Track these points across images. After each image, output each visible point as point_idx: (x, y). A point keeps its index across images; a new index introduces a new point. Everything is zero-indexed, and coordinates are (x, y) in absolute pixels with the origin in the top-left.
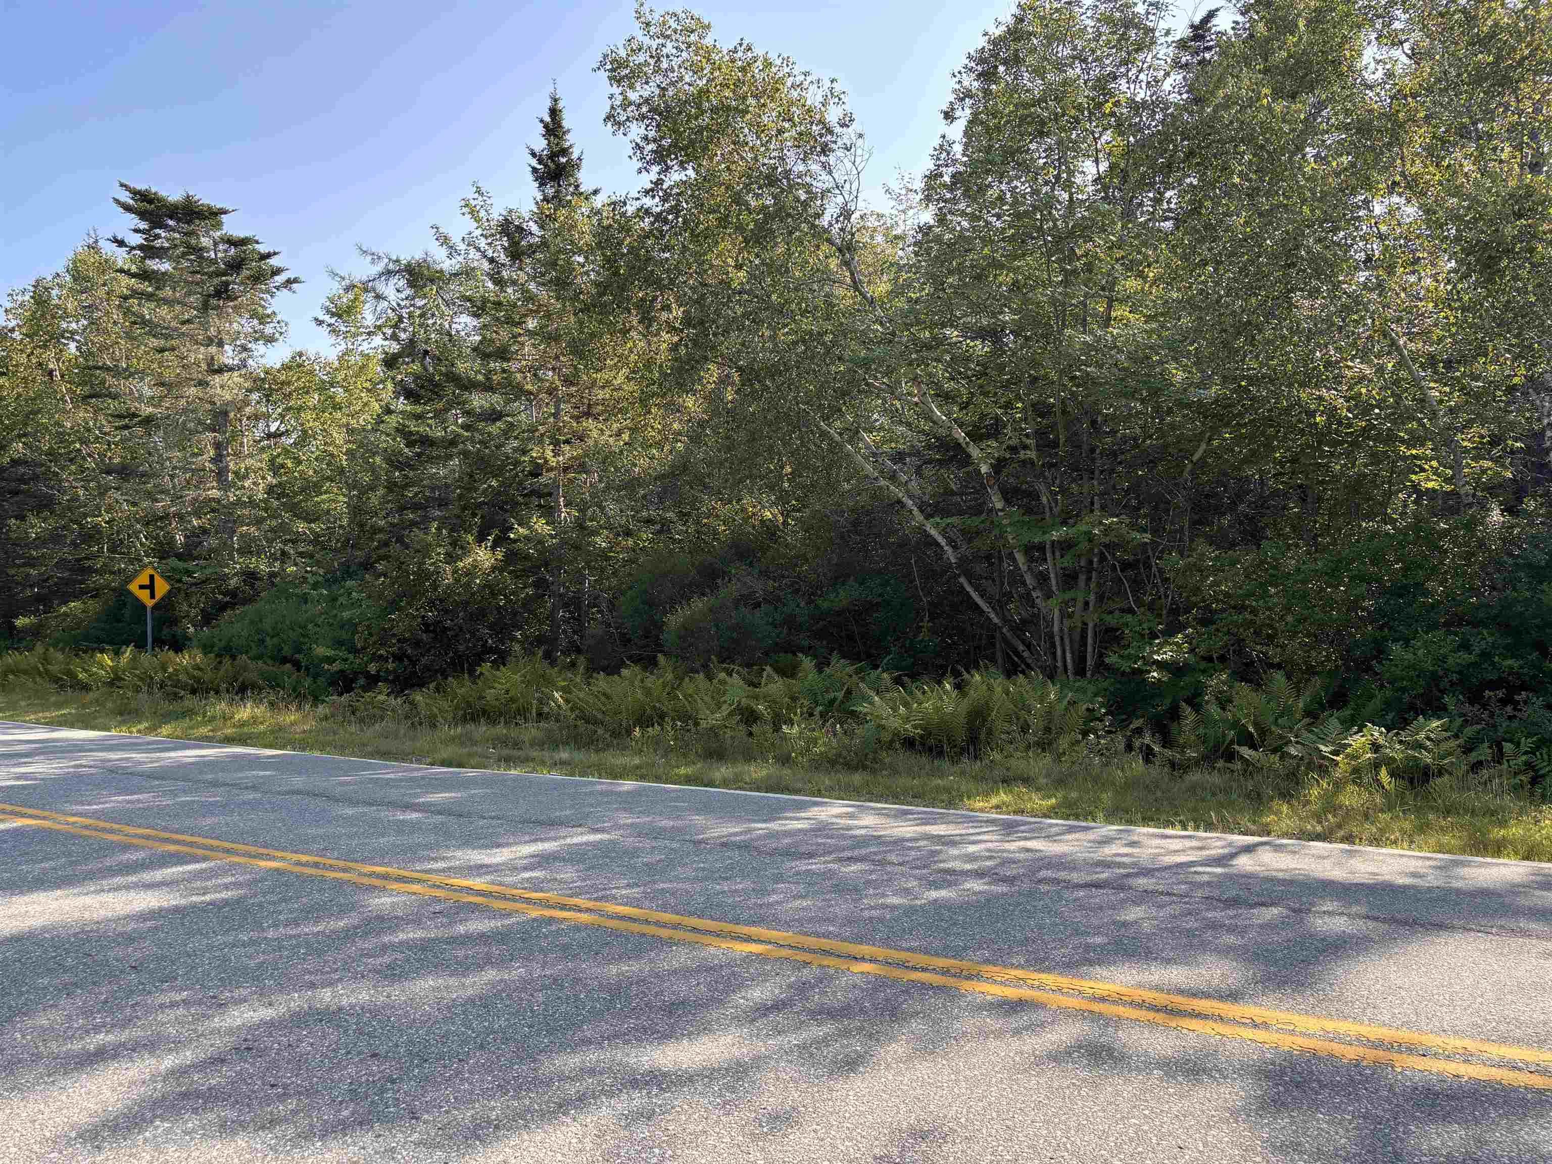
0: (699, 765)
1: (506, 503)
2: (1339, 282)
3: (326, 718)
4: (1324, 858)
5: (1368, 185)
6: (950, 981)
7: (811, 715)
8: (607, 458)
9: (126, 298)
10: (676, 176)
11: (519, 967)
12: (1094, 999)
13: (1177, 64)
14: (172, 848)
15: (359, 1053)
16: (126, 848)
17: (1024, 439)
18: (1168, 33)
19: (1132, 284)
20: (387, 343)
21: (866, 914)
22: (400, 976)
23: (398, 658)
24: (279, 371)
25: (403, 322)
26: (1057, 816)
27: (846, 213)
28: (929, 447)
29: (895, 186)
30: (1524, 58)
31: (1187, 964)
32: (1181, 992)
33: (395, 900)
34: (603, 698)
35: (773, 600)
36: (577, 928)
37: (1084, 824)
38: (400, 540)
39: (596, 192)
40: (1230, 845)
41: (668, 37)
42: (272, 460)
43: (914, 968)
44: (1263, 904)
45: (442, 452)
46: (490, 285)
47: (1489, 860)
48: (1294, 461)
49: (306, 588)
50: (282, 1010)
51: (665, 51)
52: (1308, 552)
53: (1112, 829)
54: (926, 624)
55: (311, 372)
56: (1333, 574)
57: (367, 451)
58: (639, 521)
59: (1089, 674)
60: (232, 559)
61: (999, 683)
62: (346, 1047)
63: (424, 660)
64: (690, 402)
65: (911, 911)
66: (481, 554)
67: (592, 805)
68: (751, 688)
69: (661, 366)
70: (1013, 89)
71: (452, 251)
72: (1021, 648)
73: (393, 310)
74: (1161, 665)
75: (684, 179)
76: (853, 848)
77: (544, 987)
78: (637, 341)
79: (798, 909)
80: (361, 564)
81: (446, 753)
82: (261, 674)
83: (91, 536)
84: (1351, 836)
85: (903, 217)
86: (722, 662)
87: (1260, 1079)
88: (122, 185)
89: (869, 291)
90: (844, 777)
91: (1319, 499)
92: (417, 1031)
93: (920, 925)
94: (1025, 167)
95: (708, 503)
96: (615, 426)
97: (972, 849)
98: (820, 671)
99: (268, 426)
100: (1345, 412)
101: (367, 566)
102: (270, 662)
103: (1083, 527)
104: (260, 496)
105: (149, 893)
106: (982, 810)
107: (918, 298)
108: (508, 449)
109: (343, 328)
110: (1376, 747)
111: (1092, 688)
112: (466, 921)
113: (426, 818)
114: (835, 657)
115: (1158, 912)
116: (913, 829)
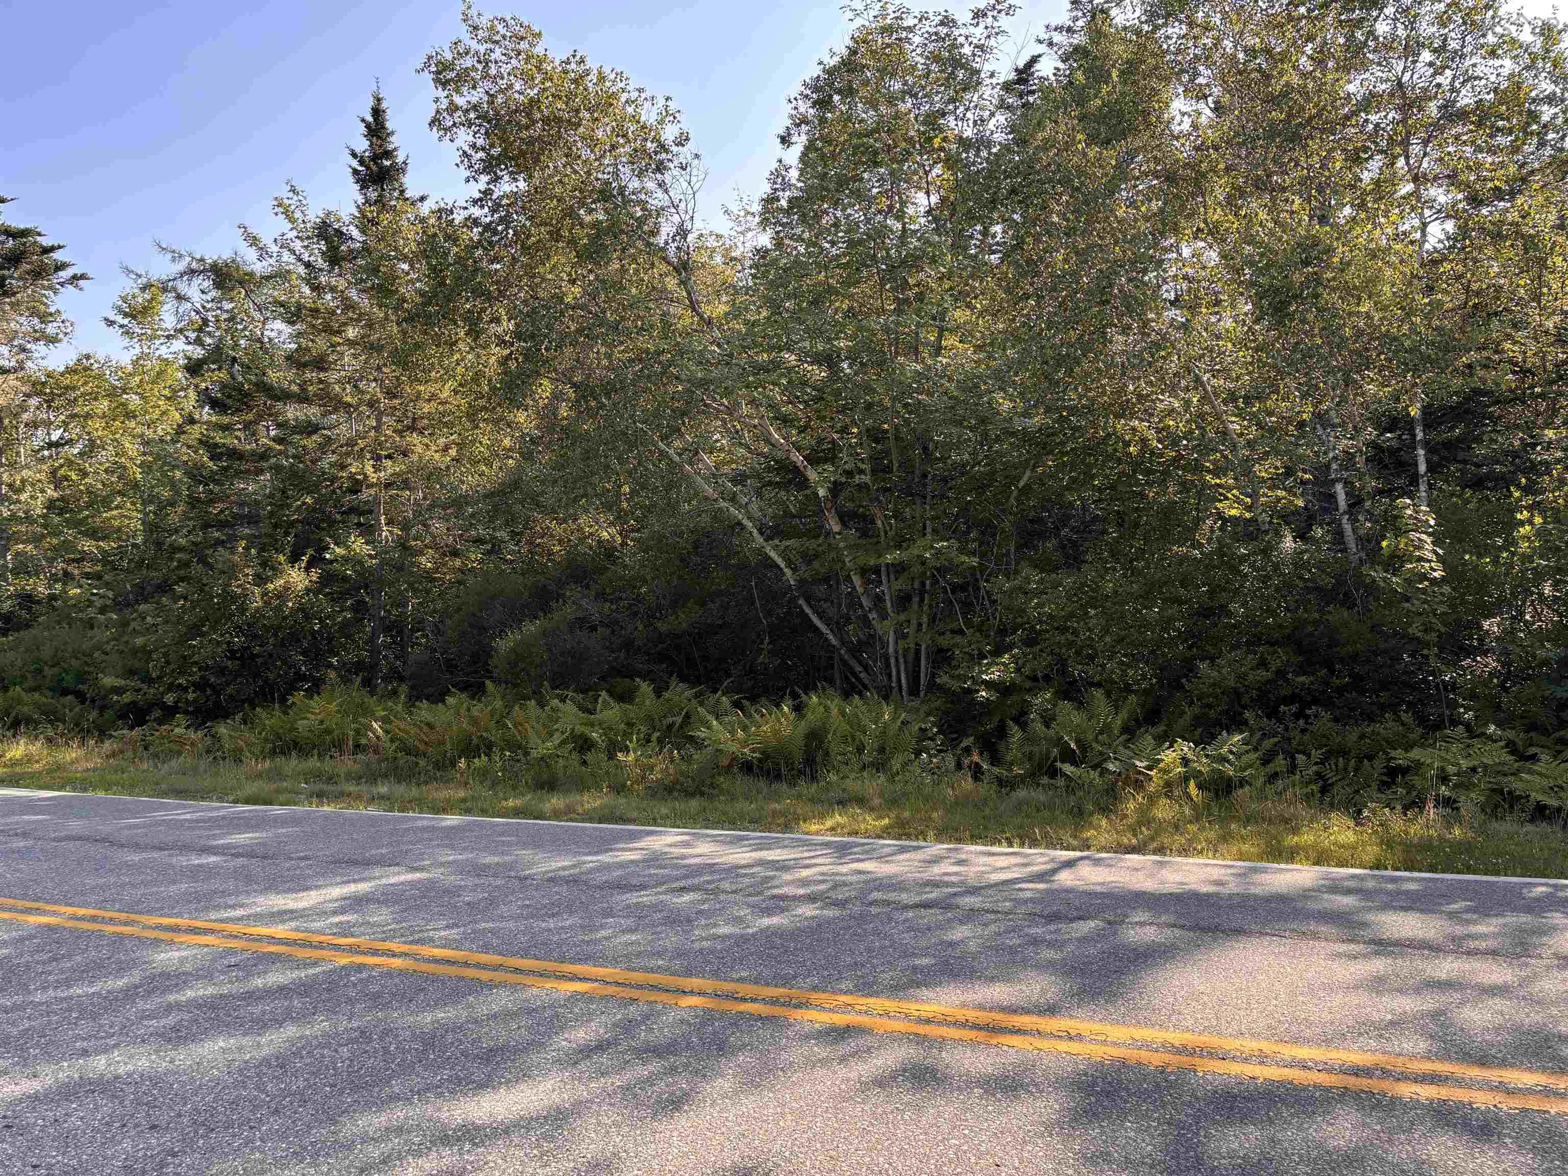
0: (529, 797)
1: (323, 520)
2: (1148, 320)
3: (113, 755)
4: (1136, 870)
5: (1176, 229)
6: (778, 1011)
7: (648, 741)
8: (432, 475)
10: (506, 187)
11: (322, 1021)
12: (920, 1021)
13: (1002, 105)
15: (136, 1126)
17: (860, 464)
18: (992, 75)
19: (960, 315)
20: (190, 347)
21: (697, 946)
22: (186, 1038)
23: (199, 686)
24: (62, 375)
25: (208, 326)
26: (890, 836)
27: (682, 233)
28: (769, 469)
29: (735, 208)
30: (1311, 118)
31: (1008, 981)
32: (1002, 1009)
33: (184, 954)
34: (425, 729)
35: (612, 624)
36: (389, 974)
37: (915, 844)
38: (203, 560)
39: (422, 199)
40: (1052, 860)
41: (497, 42)
42: (54, 472)
43: (744, 1000)
44: (1080, 918)
45: (250, 466)
46: (307, 290)
47: (1283, 866)
48: (1113, 487)
49: (91, 612)
50: (49, 1081)
51: (493, 56)
52: (1124, 575)
53: (942, 848)
54: (766, 646)
55: (100, 377)
56: (1146, 597)
57: (165, 464)
58: (466, 541)
59: (922, 694)
61: (835, 704)
62: (122, 1120)
63: (229, 690)
64: (521, 417)
65: (744, 939)
66: (294, 575)
67: (410, 842)
68: (585, 715)
69: (490, 381)
70: (848, 119)
71: (263, 252)
72: (858, 669)
73: (198, 312)
74: (989, 685)
75: (515, 190)
76: (686, 877)
77: (351, 1041)
78: (464, 353)
79: (627, 944)
80: (157, 586)
81: (251, 788)
82: (38, 706)
84: (1163, 848)
85: (741, 239)
86: (556, 688)
87: (1073, 1091)
89: (707, 311)
90: (679, 806)
91: (1136, 525)
92: (203, 1099)
93: (752, 954)
94: (858, 195)
96: (442, 441)
97: (805, 873)
98: (659, 696)
99: (49, 434)
100: (1155, 443)
101: (164, 587)
102: (50, 694)
103: (915, 551)
104: (38, 511)
106: (817, 833)
107: (755, 321)
108: (324, 464)
109: (137, 330)
110: (1185, 761)
111: (925, 708)
112: (265, 973)
113: (225, 861)
114: (674, 681)
115: (983, 930)
116: (748, 855)
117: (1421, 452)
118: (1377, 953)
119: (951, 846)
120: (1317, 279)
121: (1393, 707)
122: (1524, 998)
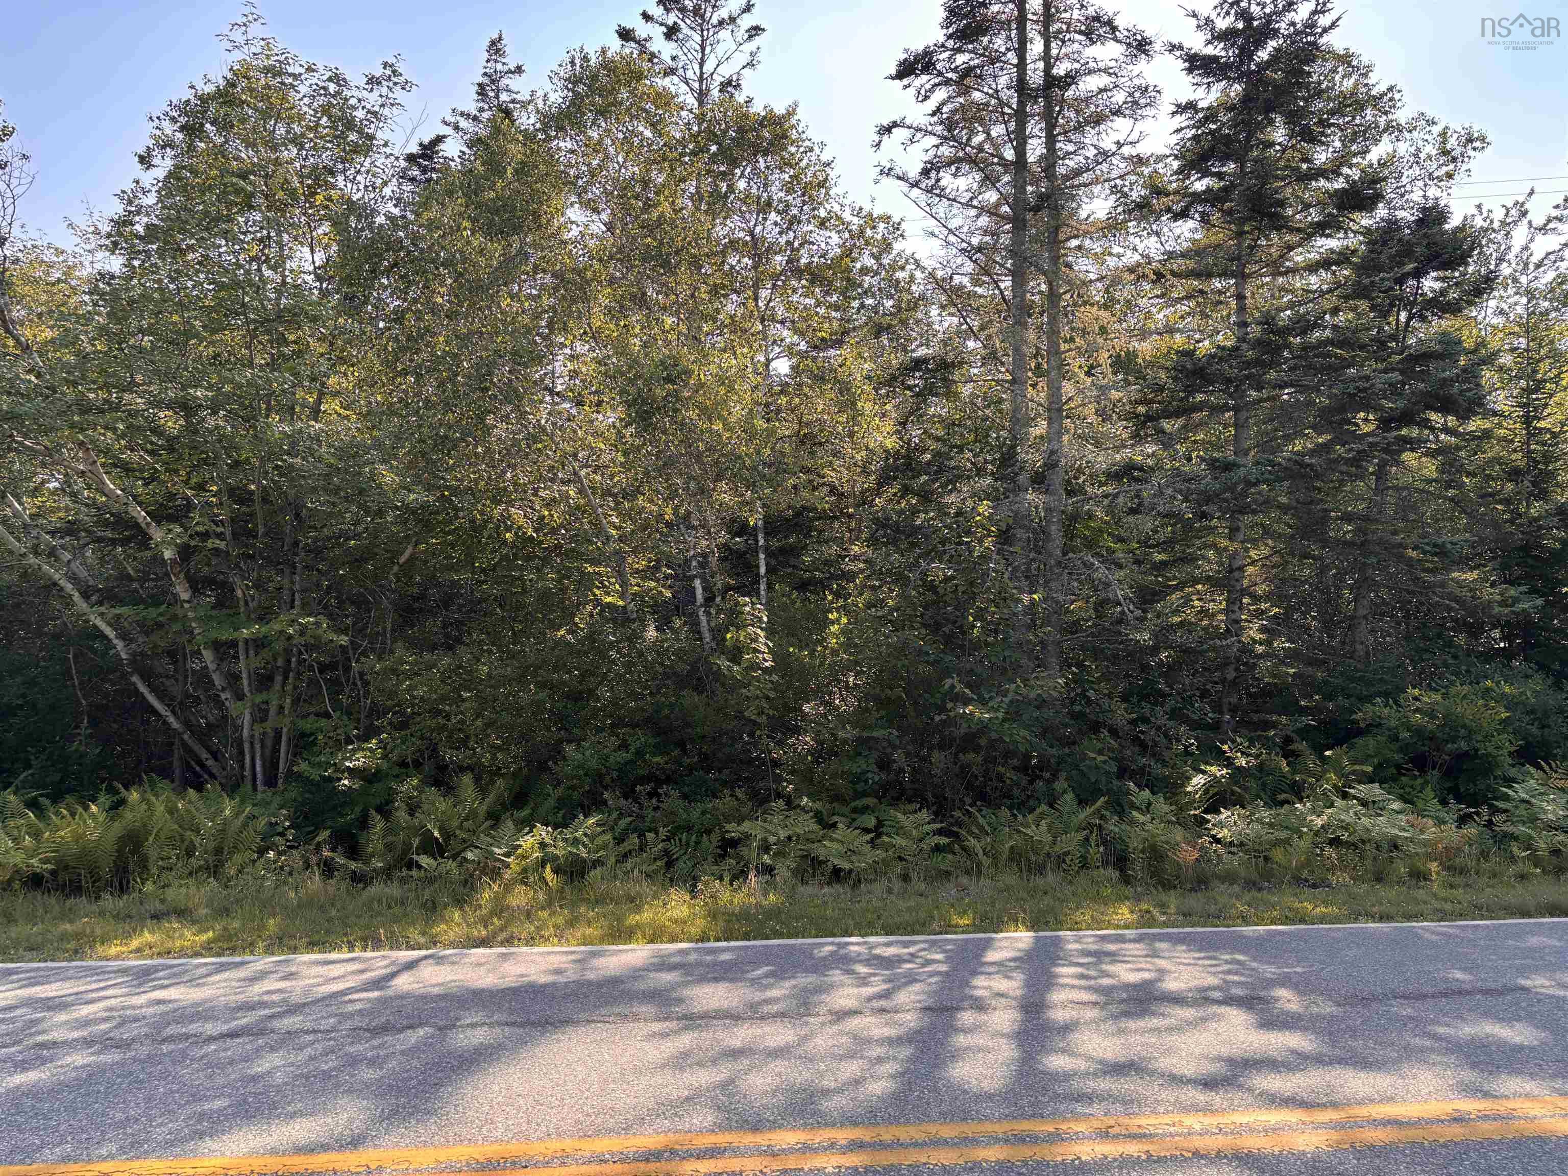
4: (479, 964)
13: (403, 176)
18: (386, 145)
26: (209, 953)
28: (101, 523)
29: (83, 223)
31: (313, 1114)
32: (299, 1151)
37: (238, 959)
40: (394, 963)
44: (410, 1027)
47: (621, 947)
52: (500, 659)
53: (267, 962)
54: (85, 728)
59: (279, 784)
61: (163, 800)
70: (220, 152)
72: (204, 755)
74: (352, 772)
84: (511, 939)
85: (90, 258)
89: (25, 334)
97: (85, 1011)
100: (529, 532)
103: (277, 627)
106: (117, 957)
110: (543, 845)
111: (278, 800)
115: (296, 1056)
116: (13, 993)
117: (762, 556)
118: (686, 1028)
119: (282, 958)
120: (676, 395)
121: (731, 785)
122: (800, 1057)
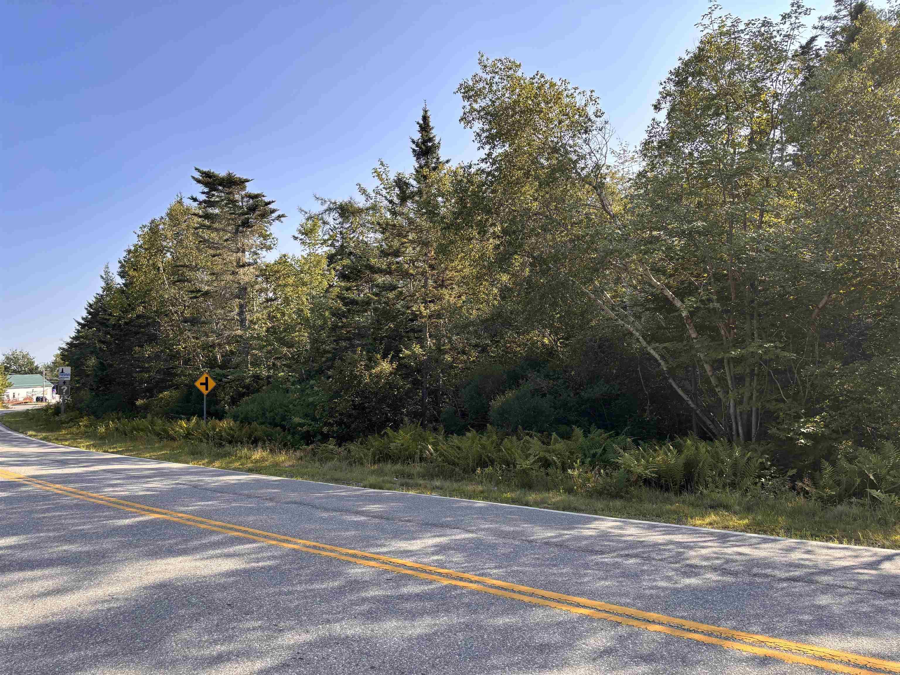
0: (518, 493)
1: (398, 336)
3: (301, 458)
6: (714, 640)
7: (584, 463)
8: (454, 310)
9: (196, 228)
10: (498, 151)
11: (443, 616)
12: (814, 657)
14: (236, 534)
15: (364, 666)
16: (212, 533)
17: (711, 296)
20: (329, 248)
21: (647, 592)
22: (376, 618)
23: (340, 423)
24: (273, 265)
25: (337, 237)
26: (752, 531)
27: (598, 167)
28: (648, 300)
31: (871, 636)
32: (874, 656)
33: (364, 570)
34: (457, 450)
35: (554, 393)
36: (472, 593)
37: (772, 537)
38: (340, 357)
39: (448, 161)
40: (875, 554)
41: (497, 73)
42: (269, 314)
43: (689, 630)
45: (362, 308)
46: (389, 215)
49: (289, 384)
50: (315, 635)
51: (495, 80)
53: (791, 542)
54: (648, 407)
55: (291, 265)
57: (321, 308)
59: (754, 440)
60: (247, 367)
61: (701, 445)
62: (355, 661)
63: (353, 426)
64: (504, 277)
65: (676, 591)
66: (385, 365)
67: (462, 515)
68: (545, 446)
69: (489, 258)
70: (697, 90)
71: (368, 197)
72: (709, 422)
73: (332, 230)
74: (806, 436)
75: (504, 151)
76: (627, 548)
77: (462, 630)
78: (475, 244)
79: (603, 587)
80: (317, 371)
81: (372, 479)
82: (264, 433)
83: (175, 356)
85: (622, 166)
86: (526, 430)
88: (196, 169)
90: (609, 503)
92: (394, 654)
93: (685, 601)
95: (509, 334)
96: (458, 292)
97: (704, 552)
98: (586, 436)
99: (267, 295)
101: (321, 372)
102: (269, 426)
103: (751, 349)
104: (264, 334)
105: (229, 560)
106: (700, 526)
108: (399, 306)
109: (308, 241)
111: (760, 449)
112: (406, 585)
113: (369, 520)
114: (593, 427)
115: (840, 599)
116: (662, 537)
119: (799, 541)
